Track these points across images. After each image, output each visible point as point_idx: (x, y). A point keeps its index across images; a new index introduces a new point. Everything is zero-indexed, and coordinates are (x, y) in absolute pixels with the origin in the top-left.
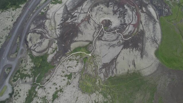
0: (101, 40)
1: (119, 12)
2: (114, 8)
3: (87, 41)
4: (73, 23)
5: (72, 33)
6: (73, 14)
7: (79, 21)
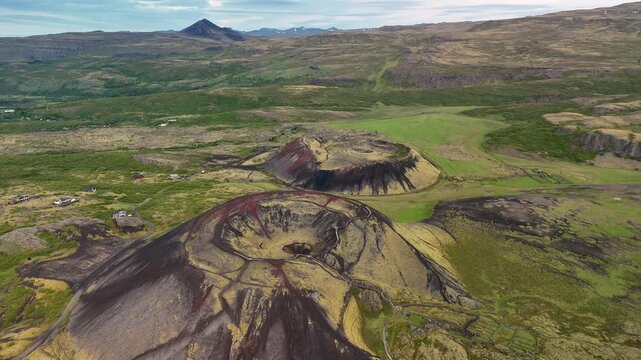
0: (351, 265)
1: (269, 225)
2: (251, 229)
3: (346, 300)
4: (270, 305)
5: (310, 323)
6: (218, 307)
7: (275, 281)
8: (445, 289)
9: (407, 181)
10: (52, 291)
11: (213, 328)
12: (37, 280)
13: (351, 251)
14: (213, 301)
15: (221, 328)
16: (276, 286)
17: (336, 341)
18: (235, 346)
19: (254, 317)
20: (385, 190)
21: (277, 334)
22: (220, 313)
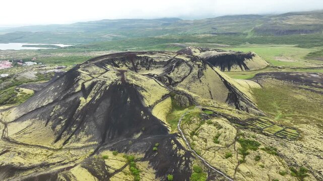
0: (177, 83)
1: (138, 66)
3: (164, 97)
4: (107, 89)
5: (129, 100)
6: (79, 88)
7: (116, 78)
8: (239, 102)
9: (245, 65)
10: (25, 93)
11: (72, 98)
12: (21, 88)
13: (179, 76)
14: (78, 86)
15: (76, 99)
16: (115, 80)
17: (142, 112)
18: (80, 108)
19: (96, 94)
20: (229, 69)
21: (106, 104)
22: (79, 92)
